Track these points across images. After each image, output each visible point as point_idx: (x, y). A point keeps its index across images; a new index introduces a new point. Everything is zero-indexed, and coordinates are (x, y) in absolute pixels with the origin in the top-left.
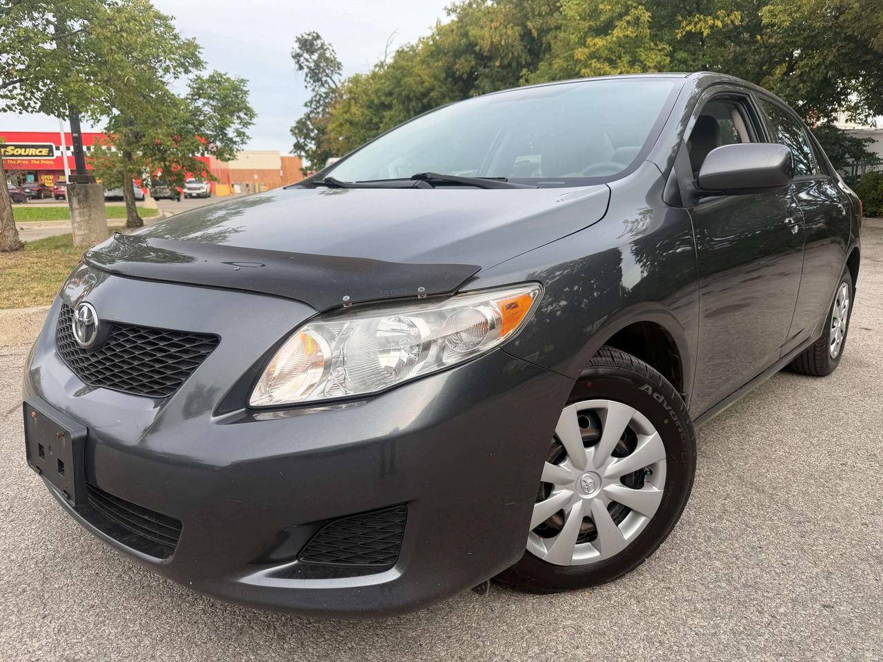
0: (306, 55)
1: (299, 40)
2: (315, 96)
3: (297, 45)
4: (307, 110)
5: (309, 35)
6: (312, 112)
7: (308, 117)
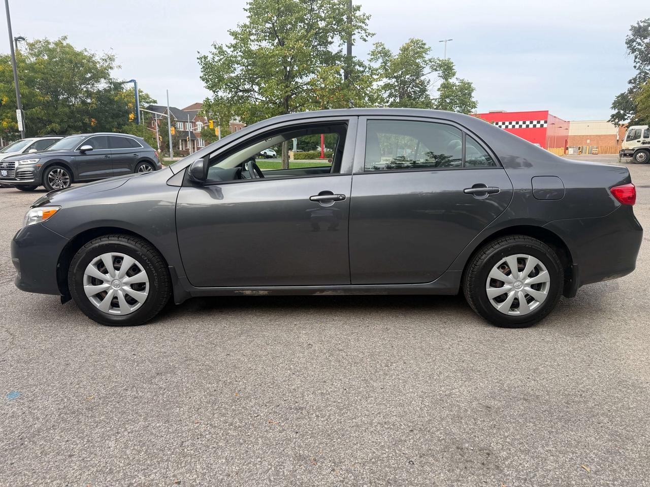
0: (638, 40)
1: (633, 28)
2: (640, 73)
3: (630, 33)
4: (631, 86)
5: (644, 22)
6: (634, 87)
7: (631, 91)
